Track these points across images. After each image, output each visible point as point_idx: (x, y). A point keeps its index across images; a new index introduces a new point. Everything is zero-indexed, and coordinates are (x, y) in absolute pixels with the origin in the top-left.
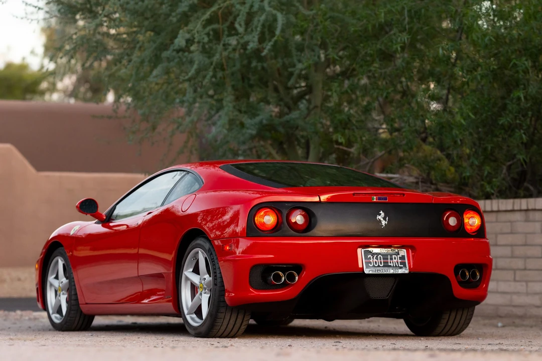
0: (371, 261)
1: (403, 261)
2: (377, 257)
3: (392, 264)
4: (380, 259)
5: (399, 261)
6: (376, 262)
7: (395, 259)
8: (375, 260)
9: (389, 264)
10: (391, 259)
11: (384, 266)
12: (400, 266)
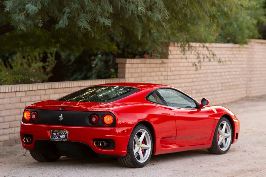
0: (54, 135)
1: (66, 136)
2: (57, 134)
3: (61, 137)
4: (58, 135)
5: (65, 136)
6: (55, 136)
7: (63, 135)
8: (55, 135)
9: (60, 137)
10: (62, 135)
11: (58, 138)
12: (64, 138)
